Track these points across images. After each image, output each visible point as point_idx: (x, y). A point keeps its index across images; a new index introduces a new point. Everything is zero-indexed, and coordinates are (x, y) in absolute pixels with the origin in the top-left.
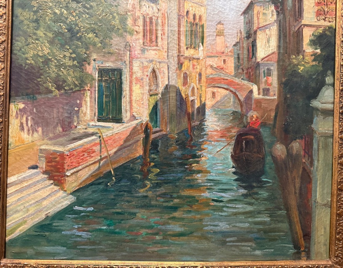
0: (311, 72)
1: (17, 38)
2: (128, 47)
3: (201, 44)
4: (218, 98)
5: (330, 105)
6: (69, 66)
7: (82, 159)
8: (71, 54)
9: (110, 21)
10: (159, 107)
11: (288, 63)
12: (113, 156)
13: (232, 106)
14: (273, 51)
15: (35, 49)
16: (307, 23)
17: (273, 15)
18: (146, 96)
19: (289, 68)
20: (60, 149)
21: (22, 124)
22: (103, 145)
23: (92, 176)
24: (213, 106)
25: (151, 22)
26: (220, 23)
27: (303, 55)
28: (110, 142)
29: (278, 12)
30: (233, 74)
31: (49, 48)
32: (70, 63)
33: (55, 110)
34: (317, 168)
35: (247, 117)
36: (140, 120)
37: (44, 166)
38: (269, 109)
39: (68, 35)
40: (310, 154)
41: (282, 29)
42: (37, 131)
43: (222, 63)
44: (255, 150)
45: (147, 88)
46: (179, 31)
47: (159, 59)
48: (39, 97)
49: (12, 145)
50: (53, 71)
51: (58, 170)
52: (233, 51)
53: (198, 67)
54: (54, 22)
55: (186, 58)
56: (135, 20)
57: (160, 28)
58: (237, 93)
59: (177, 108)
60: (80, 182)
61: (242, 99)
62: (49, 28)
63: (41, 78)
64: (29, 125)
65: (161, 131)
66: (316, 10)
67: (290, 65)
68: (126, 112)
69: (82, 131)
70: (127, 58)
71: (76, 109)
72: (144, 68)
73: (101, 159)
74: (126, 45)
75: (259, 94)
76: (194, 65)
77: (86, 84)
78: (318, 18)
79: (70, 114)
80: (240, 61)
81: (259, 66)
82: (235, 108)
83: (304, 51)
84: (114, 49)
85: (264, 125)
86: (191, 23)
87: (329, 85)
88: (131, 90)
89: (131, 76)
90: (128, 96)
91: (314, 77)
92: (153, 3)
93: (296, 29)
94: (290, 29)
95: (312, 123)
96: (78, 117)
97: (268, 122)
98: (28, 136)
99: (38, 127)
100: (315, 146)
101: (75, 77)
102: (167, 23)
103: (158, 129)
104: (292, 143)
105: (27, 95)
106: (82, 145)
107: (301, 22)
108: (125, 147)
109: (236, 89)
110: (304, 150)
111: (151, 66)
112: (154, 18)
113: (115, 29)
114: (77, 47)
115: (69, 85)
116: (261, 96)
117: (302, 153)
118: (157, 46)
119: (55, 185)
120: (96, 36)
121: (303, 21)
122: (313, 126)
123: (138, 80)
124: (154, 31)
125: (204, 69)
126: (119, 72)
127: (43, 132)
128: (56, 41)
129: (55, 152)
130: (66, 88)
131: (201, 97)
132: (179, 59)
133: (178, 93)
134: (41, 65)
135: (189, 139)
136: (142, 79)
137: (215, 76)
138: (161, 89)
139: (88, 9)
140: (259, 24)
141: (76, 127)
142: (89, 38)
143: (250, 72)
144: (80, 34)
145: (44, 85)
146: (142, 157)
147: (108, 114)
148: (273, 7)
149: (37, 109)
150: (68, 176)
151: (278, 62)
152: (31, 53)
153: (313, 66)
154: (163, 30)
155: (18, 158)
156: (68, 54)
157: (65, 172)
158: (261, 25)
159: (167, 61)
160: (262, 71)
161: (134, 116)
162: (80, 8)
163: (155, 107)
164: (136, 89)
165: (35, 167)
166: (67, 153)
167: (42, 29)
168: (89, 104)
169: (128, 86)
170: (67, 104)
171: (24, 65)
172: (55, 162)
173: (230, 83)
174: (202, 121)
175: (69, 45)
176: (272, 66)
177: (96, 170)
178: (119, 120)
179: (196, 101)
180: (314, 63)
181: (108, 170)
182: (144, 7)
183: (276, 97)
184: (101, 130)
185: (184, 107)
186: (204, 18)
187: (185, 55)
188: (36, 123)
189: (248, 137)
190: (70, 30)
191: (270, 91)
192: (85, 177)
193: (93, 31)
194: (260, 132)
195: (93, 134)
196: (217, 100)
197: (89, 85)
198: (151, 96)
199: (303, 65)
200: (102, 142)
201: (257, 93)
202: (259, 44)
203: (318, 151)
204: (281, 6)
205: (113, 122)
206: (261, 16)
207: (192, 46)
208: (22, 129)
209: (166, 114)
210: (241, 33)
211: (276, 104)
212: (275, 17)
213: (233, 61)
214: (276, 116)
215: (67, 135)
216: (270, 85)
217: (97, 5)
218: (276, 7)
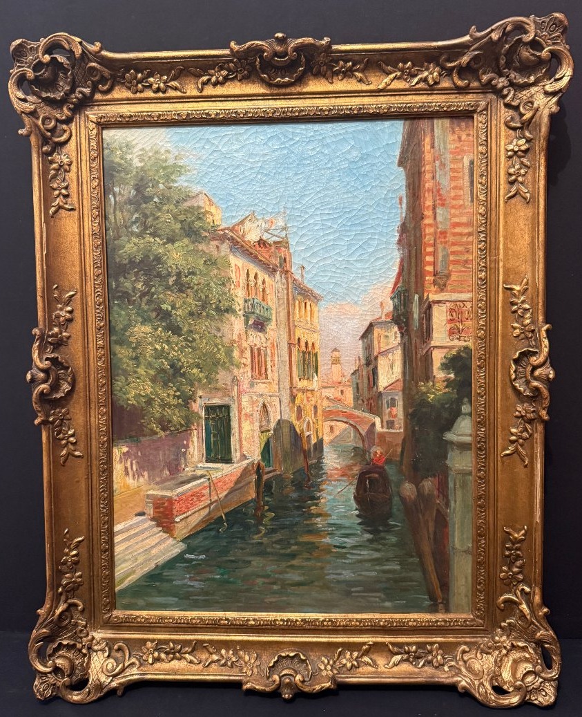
0: (443, 400)
1: (117, 378)
2: (236, 381)
3: (315, 374)
4: (337, 433)
5: (468, 438)
6: (174, 406)
7: (192, 504)
8: (175, 392)
9: (215, 354)
10: (271, 444)
11: (415, 391)
12: (223, 499)
13: (352, 441)
14: (397, 378)
15: (137, 389)
16: (438, 344)
17: (396, 337)
18: (257, 433)
19: (417, 397)
20: (168, 494)
21: (126, 468)
22: (212, 488)
23: (202, 521)
24: (331, 442)
25: (259, 354)
26: (335, 350)
27: (433, 382)
28: (219, 484)
29: (401, 333)
30: (352, 405)
31: (152, 387)
32: (174, 402)
33: (161, 453)
34: (454, 509)
35: (370, 453)
36: (251, 460)
37: (152, 513)
38: (394, 444)
39: (171, 371)
40: (445, 494)
41: (407, 353)
42: (143, 476)
43: (340, 394)
44: (381, 490)
45: (258, 424)
46: (290, 361)
47: (270, 392)
48: (143, 439)
49: (117, 492)
50: (156, 410)
51: (166, 516)
52: (351, 380)
53: (313, 399)
54: (156, 359)
55: (299, 390)
56: (242, 352)
57: (269, 359)
58: (358, 427)
59: (292, 444)
60: (190, 528)
61: (363, 433)
62: (150, 365)
63: (144, 419)
64: (135, 469)
65: (274, 471)
66: (448, 329)
67: (417, 393)
68: (236, 451)
69: (190, 474)
70: (235, 393)
71: (183, 450)
72: (253, 403)
73: (211, 503)
74: (233, 379)
75: (382, 427)
76: (308, 398)
77: (193, 424)
78: (451, 337)
79: (177, 456)
80: (360, 390)
81: (382, 397)
82: (356, 443)
83: (434, 377)
84: (220, 384)
85: (389, 461)
86: (303, 352)
87: (465, 414)
88: (240, 427)
89: (240, 412)
90: (237, 434)
91: (447, 406)
92: (260, 332)
93: (424, 352)
94: (416, 352)
95: (446, 458)
96: (185, 459)
97: (394, 459)
98: (133, 482)
99: (144, 471)
100: (451, 485)
101: (181, 416)
102: (276, 352)
103: (271, 468)
104: (423, 482)
105: (130, 437)
106: (191, 489)
107: (430, 343)
108: (236, 490)
109: (356, 422)
110: (438, 489)
111: (261, 400)
112: (262, 348)
113: (221, 362)
114: (181, 384)
115: (175, 426)
116: (385, 430)
117: (436, 493)
118: (267, 378)
119: (164, 532)
120: (201, 372)
121: (432, 342)
122: (448, 462)
123: (248, 416)
124: (263, 363)
125: (319, 401)
126: (227, 408)
127: (149, 477)
128: (159, 378)
129: (163, 497)
130: (172, 429)
131: (317, 432)
132: (291, 392)
133: (292, 427)
134: (144, 405)
135: (306, 480)
136: (252, 415)
137: (332, 409)
138: (273, 425)
139: (191, 342)
140: (379, 348)
141: (184, 469)
142: (194, 374)
143: (371, 404)
144: (183, 370)
145: (148, 426)
146: (255, 501)
147: (216, 454)
148: (396, 329)
149: (141, 453)
150: (177, 522)
151: (404, 390)
152: (133, 392)
153: (445, 393)
154: (273, 361)
155: (124, 505)
156: (171, 392)
157: (174, 519)
158: (382, 350)
159: (277, 394)
160: (384, 402)
161: (244, 455)
162: (182, 341)
163: (267, 444)
164: (246, 426)
165: (142, 514)
166: (175, 498)
167: (143, 367)
168: (196, 444)
169: (237, 422)
170: (173, 445)
171: (125, 406)
172: (164, 507)
173: (350, 416)
174: (320, 458)
175: (173, 383)
176: (397, 395)
177: (207, 515)
178: (229, 460)
179: (312, 437)
180: (447, 390)
181: (219, 515)
182: (251, 336)
183: (402, 430)
184: (210, 472)
185: (299, 443)
186: (317, 346)
187: (298, 387)
188: (141, 467)
189: (372, 475)
190: (172, 366)
191: (395, 423)
192: (195, 523)
193: (198, 366)
194: (385, 470)
195: (201, 477)
196: (335, 435)
197: (195, 424)
198: (262, 432)
199: (434, 393)
200: (212, 485)
201: (380, 426)
202: (380, 371)
203: (455, 490)
204: (405, 326)
205: (223, 463)
206: (383, 339)
207: (306, 377)
208: (127, 474)
209: (279, 451)
210: (360, 360)
211: (402, 438)
212: (399, 339)
213: (352, 392)
214: (402, 452)
215: (174, 478)
216: (395, 416)
217: (200, 337)
218: (400, 328)
